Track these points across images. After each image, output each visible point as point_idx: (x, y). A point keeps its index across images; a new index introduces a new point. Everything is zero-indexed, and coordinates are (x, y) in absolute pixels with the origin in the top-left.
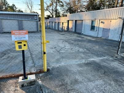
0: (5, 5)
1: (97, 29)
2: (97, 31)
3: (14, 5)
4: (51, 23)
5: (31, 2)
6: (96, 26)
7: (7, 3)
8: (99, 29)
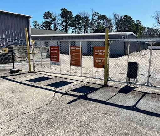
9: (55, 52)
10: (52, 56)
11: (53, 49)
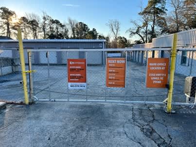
0: (85, 31)
1: (190, 64)
2: (190, 67)
3: (94, 30)
4: (135, 52)
5: (117, 23)
6: (188, 57)
7: (87, 28)
8: (193, 64)
9: (77, 67)
10: (71, 75)
11: (73, 63)
